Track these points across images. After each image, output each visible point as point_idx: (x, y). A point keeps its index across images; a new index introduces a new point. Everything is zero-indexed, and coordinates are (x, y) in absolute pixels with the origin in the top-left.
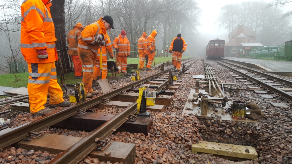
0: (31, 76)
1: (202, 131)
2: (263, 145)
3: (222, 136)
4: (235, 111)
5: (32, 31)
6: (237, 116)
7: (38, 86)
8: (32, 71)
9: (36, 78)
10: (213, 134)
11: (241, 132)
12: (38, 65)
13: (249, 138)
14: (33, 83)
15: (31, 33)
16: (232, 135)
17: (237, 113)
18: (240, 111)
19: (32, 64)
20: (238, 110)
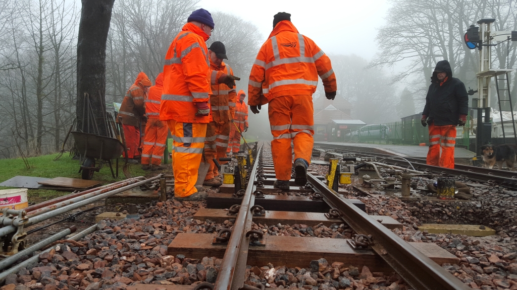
0: (182, 142)
1: (416, 213)
2: (498, 220)
3: (441, 217)
4: (442, 189)
5: (195, 76)
6: (446, 196)
7: (191, 157)
8: (184, 134)
9: (188, 145)
10: (429, 216)
11: (461, 212)
12: (193, 125)
13: (472, 217)
14: (185, 151)
15: (193, 78)
16: (453, 215)
17: (446, 192)
18: (449, 189)
19: (185, 125)
20: (447, 187)
